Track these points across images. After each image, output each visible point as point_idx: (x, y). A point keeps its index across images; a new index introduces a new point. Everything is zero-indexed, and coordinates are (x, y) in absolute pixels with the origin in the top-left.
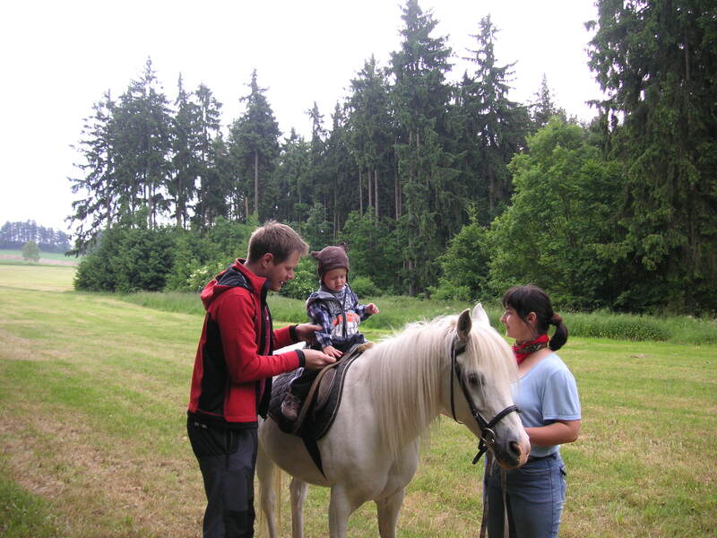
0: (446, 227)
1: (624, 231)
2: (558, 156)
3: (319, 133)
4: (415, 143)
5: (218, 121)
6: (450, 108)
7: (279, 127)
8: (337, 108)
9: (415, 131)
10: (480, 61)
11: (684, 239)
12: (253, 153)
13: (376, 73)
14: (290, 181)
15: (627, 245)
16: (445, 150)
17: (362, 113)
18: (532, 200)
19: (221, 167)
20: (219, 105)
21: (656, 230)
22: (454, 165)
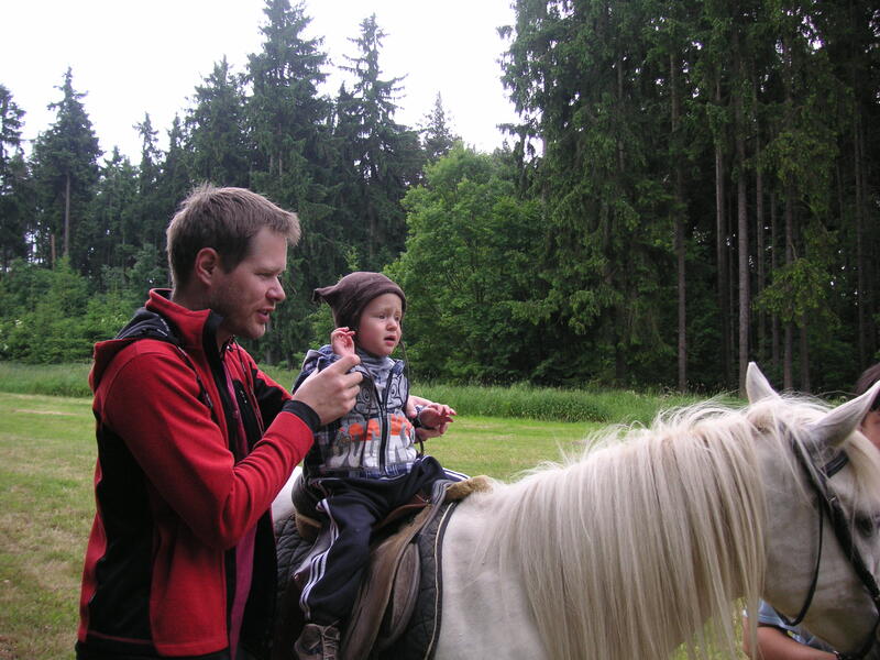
0: (316, 278)
1: (545, 286)
2: (463, 193)
3: (151, 154)
4: (278, 171)
5: (18, 134)
6: (321, 128)
7: (99, 144)
8: (176, 122)
9: (277, 157)
10: (360, 72)
11: (620, 297)
12: (64, 176)
13: (229, 81)
14: (111, 215)
15: (551, 303)
16: (315, 181)
17: (210, 129)
18: (432, 244)
19: (21, 195)
20: (21, 113)
21: (586, 285)
22: (326, 200)
